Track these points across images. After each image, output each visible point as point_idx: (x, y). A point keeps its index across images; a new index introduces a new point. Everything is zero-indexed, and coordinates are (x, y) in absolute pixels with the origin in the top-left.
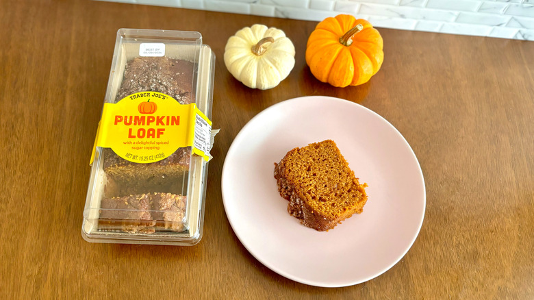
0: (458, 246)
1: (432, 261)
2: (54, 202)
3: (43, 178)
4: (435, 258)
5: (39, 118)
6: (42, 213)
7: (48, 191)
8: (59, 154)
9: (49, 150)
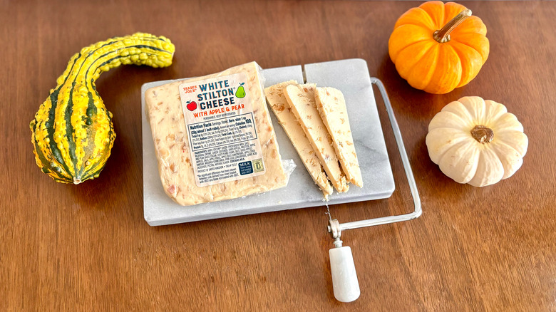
0: (538, 266)
1: (509, 289)
2: (38, 259)
3: (21, 230)
4: (512, 284)
5: (9, 153)
6: (25, 274)
7: (29, 245)
8: (38, 197)
9: (26, 193)
